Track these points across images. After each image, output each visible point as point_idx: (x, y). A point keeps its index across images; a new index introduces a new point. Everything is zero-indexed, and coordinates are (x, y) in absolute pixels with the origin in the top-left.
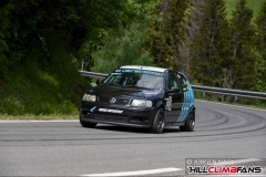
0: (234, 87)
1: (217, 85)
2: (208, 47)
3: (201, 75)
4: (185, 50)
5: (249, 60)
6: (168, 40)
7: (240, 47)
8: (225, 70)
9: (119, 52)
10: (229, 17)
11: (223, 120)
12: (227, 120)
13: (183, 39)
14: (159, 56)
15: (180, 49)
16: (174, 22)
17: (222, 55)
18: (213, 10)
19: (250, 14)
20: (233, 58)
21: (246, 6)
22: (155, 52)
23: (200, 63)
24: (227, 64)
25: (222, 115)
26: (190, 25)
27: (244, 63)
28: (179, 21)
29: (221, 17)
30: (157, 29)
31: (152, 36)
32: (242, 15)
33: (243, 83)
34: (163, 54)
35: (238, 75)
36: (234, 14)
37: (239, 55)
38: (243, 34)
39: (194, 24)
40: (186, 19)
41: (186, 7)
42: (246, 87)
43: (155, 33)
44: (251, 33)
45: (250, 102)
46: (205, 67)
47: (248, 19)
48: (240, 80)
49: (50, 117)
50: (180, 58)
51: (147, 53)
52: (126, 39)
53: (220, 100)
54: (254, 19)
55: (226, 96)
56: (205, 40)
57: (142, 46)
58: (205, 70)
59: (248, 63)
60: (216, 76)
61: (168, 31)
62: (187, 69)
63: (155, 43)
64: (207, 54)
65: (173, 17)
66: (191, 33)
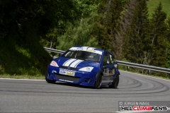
0: (150, 64)
1: (139, 62)
2: (135, 37)
3: (129, 55)
4: (119, 38)
5: (162, 47)
6: (109, 32)
7: (156, 38)
8: (145, 53)
9: (75, 37)
10: (150, 18)
11: (138, 84)
12: (141, 85)
13: (119, 30)
14: (102, 41)
15: (117, 38)
16: (113, 19)
17: (144, 42)
18: (140, 13)
19: (164, 16)
20: (151, 45)
21: (162, 10)
22: (99, 39)
23: (129, 47)
24: (147, 49)
25: (138, 82)
26: (124, 21)
27: (158, 49)
28: (117, 18)
29: (145, 18)
30: (102, 23)
31: (98, 28)
32: (158, 17)
33: (157, 62)
34: (105, 40)
35: (154, 57)
36: (154, 15)
37: (156, 43)
38: (159, 30)
39: (126, 21)
40: (121, 17)
41: (122, 10)
43: (101, 26)
44: (164, 29)
46: (132, 50)
47: (162, 20)
48: (155, 60)
50: (116, 43)
51: (94, 39)
52: (80, 28)
54: (167, 19)
55: (145, 70)
56: (134, 32)
57: (92, 34)
58: (132, 52)
59: (161, 49)
60: (139, 56)
61: (109, 25)
62: (121, 51)
63: (100, 33)
64: (134, 42)
65: (113, 16)
66: (124, 27)
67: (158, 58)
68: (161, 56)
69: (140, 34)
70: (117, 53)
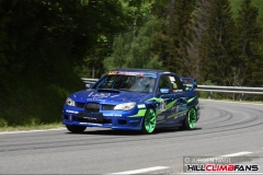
1: (227, 84)
2: (216, 47)
3: (212, 75)
4: (194, 52)
5: (258, 57)
6: (176, 43)
8: (234, 69)
9: (129, 58)
10: (235, 16)
12: (231, 117)
13: (191, 40)
14: (169, 59)
15: (189, 51)
16: (181, 25)
17: (231, 54)
18: (219, 11)
19: (255, 12)
20: (242, 57)
21: (252, 3)
22: (164, 57)
23: (209, 64)
24: (236, 63)
25: (227, 113)
26: (197, 26)
27: (253, 60)
28: (187, 22)
29: (227, 17)
30: (165, 33)
31: (161, 40)
32: (246, 15)
33: (253, 81)
34: (172, 56)
35: (247, 73)
36: (240, 13)
38: (250, 32)
39: (201, 25)
40: (193, 21)
41: (192, 9)
42: (257, 84)
43: (163, 37)
44: (257, 31)
46: (215, 67)
47: (254, 17)
48: (251, 77)
50: (189, 60)
51: (156, 57)
52: (134, 45)
53: (231, 98)
56: (213, 40)
57: (152, 50)
58: (215, 70)
59: (257, 60)
60: (226, 75)
61: (176, 34)
62: (198, 70)
63: (164, 47)
64: (216, 54)
65: (180, 20)
66: (198, 34)
67: (254, 74)
68: (257, 71)
69: (223, 42)
70: (193, 74)
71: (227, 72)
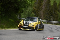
0: (53, 21)
1: (49, 20)
2: (47, 12)
3: (46, 18)
4: (42, 12)
6: (38, 10)
7: (54, 11)
8: (51, 17)
9: (27, 13)
10: (52, 5)
11: (51, 28)
12: (52, 28)
13: (41, 10)
15: (41, 12)
17: (50, 13)
19: (57, 4)
20: (53, 14)
21: (56, 2)
22: (35, 13)
23: (45, 15)
25: (50, 27)
26: (43, 7)
28: (40, 6)
29: (50, 5)
30: (35, 8)
34: (37, 13)
35: (54, 18)
36: (53, 4)
38: (55, 8)
39: (44, 6)
40: (42, 5)
42: (56, 21)
43: (35, 9)
44: (57, 8)
45: (57, 24)
46: (47, 16)
47: (56, 5)
48: (55, 19)
49: (11, 29)
50: (41, 14)
51: (33, 13)
52: (28, 10)
53: (50, 24)
54: (58, 5)
55: (51, 23)
56: (47, 10)
59: (56, 15)
60: (49, 18)
61: (38, 8)
62: (43, 17)
63: (35, 11)
71: (50, 18)
